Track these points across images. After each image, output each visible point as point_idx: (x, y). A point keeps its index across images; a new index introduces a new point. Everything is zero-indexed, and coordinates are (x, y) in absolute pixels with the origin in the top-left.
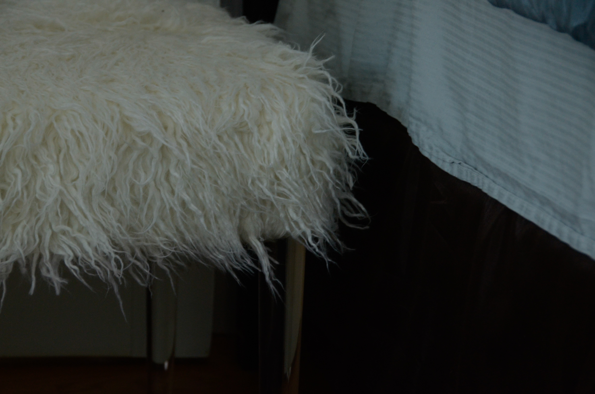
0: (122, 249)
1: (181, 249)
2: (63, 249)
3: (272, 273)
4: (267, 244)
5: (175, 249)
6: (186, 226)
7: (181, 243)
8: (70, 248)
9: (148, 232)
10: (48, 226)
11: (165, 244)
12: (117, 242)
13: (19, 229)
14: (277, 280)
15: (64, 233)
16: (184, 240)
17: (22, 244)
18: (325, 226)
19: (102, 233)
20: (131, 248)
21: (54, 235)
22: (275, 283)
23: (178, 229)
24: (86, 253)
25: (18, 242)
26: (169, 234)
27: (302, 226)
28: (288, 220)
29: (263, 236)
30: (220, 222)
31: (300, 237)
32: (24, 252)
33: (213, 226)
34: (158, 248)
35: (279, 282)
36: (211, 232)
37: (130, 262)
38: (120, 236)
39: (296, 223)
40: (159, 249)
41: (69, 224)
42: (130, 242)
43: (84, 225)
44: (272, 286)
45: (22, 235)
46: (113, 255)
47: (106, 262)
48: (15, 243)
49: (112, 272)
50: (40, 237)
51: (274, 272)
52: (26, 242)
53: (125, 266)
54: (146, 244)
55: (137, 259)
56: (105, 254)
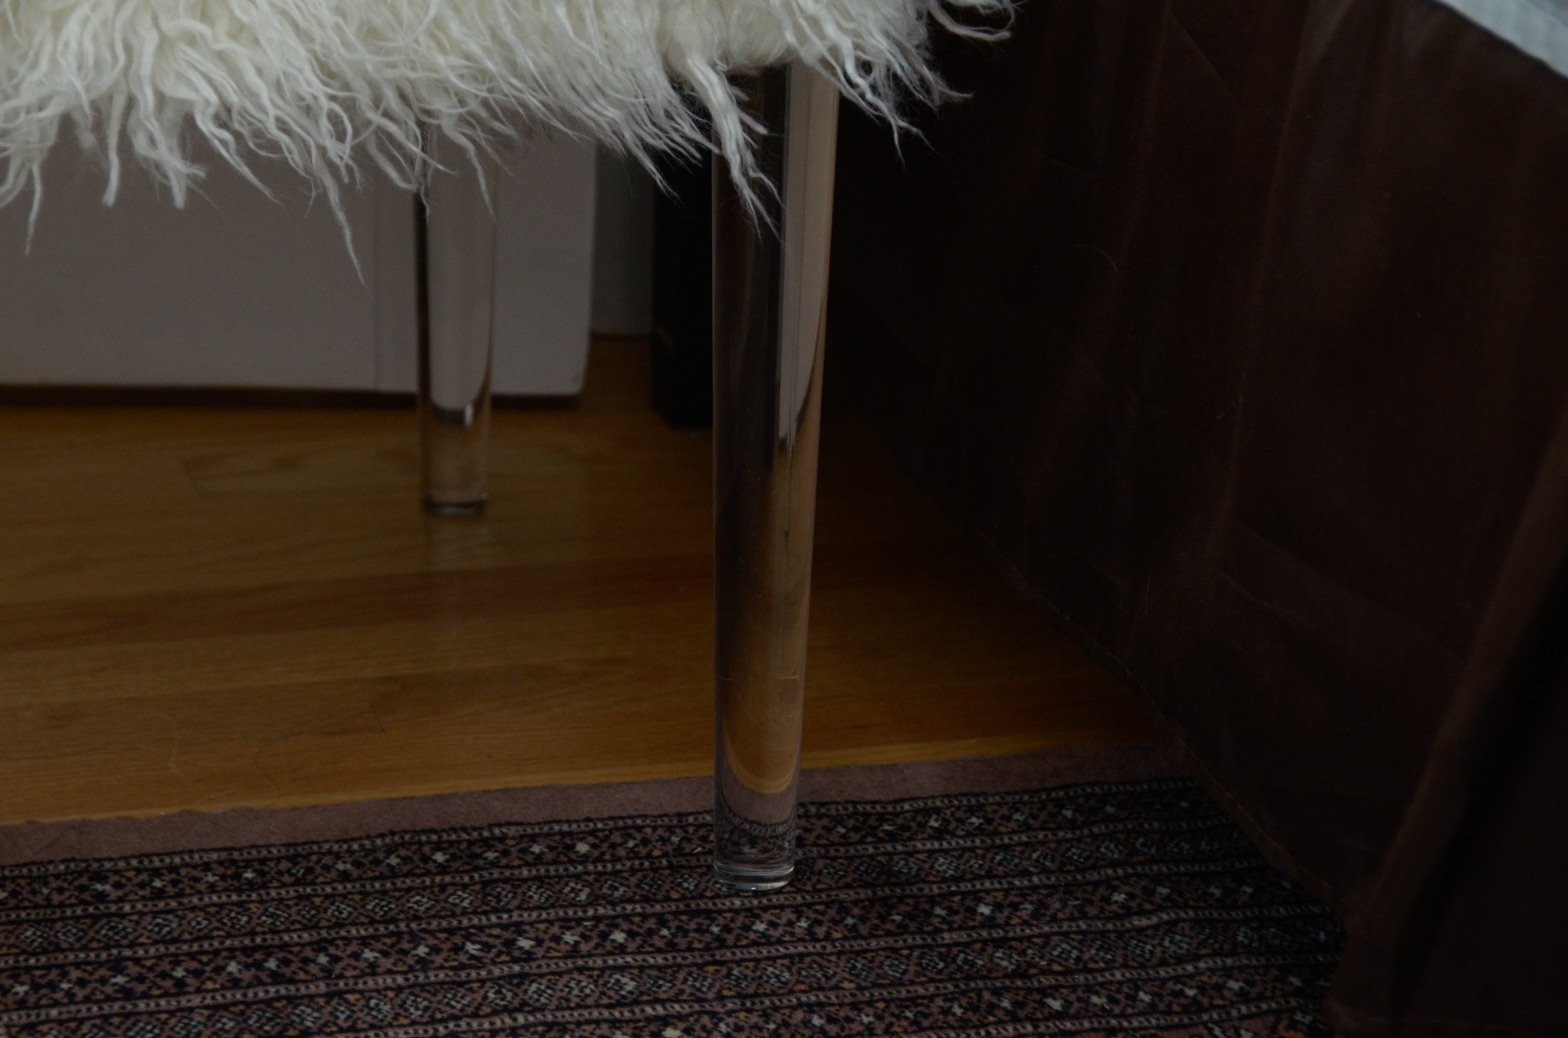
0: (346, 87)
1: (506, 89)
2: (190, 84)
3: (749, 159)
4: (734, 79)
5: (490, 91)
6: (518, 27)
7: (505, 72)
8: (210, 81)
9: (417, 42)
10: (146, 21)
11: (461, 77)
12: (334, 69)
13: (72, 27)
14: (762, 176)
15: (192, 40)
16: (513, 66)
17: (80, 68)
18: (891, 30)
19: (293, 41)
20: (373, 86)
21: (164, 44)
22: (754, 184)
23: (495, 35)
24: (253, 96)
25: (69, 62)
26: (474, 48)
27: (830, 29)
28: (791, 13)
29: (725, 57)
30: (608, 16)
31: (824, 62)
32: (87, 89)
33: (592, 28)
34: (443, 87)
35: (766, 180)
36: (583, 45)
37: (369, 123)
38: (342, 51)
39: (814, 22)
40: (446, 90)
41: (205, 17)
42: (370, 68)
43: (245, 19)
44: (747, 194)
45: (80, 44)
46: (326, 105)
47: (305, 122)
48: (63, 62)
49: (323, 150)
50: (128, 49)
51: (754, 153)
52: (90, 62)
53: (356, 134)
54: (411, 75)
55: (387, 114)
56: (302, 99)
